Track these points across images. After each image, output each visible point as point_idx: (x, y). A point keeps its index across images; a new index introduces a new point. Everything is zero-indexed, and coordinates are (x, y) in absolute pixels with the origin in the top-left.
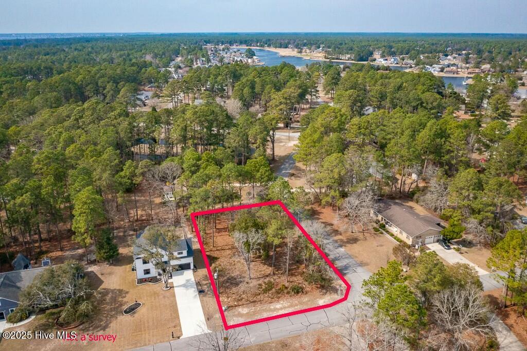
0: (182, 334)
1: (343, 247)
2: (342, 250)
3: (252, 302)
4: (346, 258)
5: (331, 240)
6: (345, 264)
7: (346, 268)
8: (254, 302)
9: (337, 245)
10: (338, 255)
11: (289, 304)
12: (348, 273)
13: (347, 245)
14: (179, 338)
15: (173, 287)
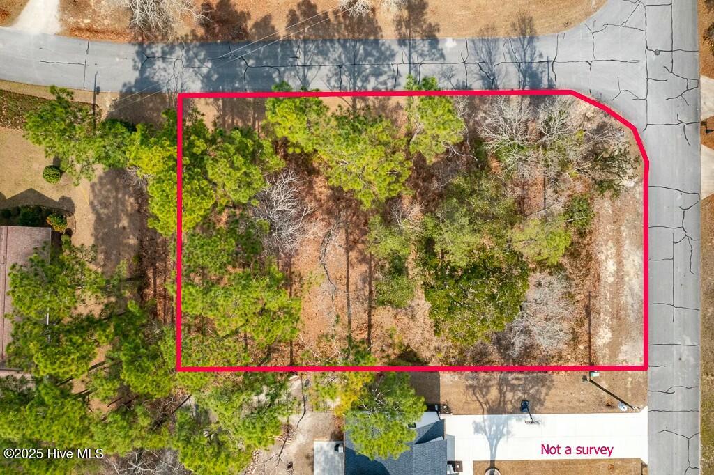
0: (638, 460)
1: (438, 35)
2: (448, 44)
3: (588, 314)
4: (489, 53)
5: (396, 47)
6: (513, 69)
7: (528, 73)
8: (588, 309)
9: (424, 46)
10: (475, 68)
11: (610, 244)
12: (550, 81)
13: (430, 18)
14: (644, 466)
15: (492, 462)
